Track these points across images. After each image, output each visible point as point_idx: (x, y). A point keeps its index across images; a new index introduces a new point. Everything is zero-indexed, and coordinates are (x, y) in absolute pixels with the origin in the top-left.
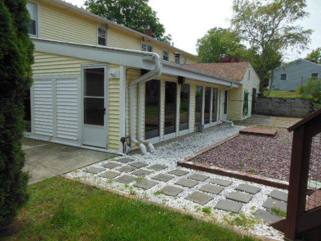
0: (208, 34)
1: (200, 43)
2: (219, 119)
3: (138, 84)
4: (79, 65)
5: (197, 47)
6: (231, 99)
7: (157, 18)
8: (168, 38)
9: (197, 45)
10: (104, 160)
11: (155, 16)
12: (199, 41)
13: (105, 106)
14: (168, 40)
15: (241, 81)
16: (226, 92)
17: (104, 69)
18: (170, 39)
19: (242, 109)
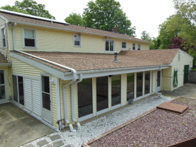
0: (167, 20)
1: (160, 27)
2: (152, 91)
3: (70, 85)
4: (39, 73)
5: (159, 30)
6: (163, 76)
7: (127, 17)
8: (134, 29)
9: (159, 28)
10: (42, 137)
11: (125, 16)
12: (160, 25)
13: (51, 100)
14: (134, 30)
15: (170, 64)
16: (159, 73)
17: (49, 77)
18: (135, 29)
19: (172, 83)
